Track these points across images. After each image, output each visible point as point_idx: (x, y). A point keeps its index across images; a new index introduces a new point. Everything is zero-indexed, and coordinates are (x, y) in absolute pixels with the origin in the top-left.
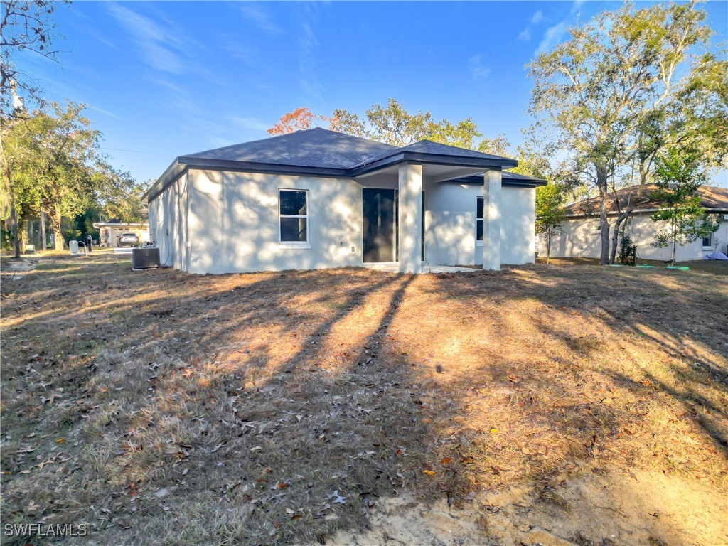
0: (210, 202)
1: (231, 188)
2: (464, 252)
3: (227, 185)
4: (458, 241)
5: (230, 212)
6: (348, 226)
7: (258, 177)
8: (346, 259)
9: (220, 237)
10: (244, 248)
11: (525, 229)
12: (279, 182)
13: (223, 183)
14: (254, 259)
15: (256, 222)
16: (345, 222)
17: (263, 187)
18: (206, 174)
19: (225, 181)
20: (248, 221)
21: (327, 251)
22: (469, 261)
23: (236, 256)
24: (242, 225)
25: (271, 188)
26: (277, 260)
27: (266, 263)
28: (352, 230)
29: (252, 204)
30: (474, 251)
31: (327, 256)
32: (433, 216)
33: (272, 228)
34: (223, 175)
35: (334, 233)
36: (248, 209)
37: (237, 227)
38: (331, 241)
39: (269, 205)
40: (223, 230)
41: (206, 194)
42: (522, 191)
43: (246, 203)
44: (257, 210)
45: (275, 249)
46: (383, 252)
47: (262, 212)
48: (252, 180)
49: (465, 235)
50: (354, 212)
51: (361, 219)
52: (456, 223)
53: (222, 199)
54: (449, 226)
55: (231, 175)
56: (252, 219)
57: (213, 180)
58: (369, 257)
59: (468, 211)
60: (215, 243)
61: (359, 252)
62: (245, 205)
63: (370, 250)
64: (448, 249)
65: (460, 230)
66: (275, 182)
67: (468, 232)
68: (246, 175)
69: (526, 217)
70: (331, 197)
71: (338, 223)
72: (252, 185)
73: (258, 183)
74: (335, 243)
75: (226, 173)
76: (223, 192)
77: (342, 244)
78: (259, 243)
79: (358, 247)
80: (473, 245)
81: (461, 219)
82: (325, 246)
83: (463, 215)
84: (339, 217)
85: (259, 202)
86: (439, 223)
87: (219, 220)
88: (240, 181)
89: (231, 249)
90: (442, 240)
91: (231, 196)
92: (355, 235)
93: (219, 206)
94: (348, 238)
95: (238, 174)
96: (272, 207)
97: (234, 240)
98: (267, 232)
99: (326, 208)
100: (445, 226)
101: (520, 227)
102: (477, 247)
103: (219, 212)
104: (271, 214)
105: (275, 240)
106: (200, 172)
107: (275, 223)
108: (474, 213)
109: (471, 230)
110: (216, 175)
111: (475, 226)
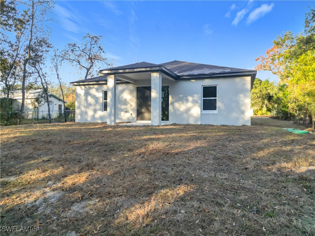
0: (81, 97)
1: (87, 91)
2: (193, 117)
4: (188, 110)
5: (86, 100)
6: (129, 104)
7: (96, 86)
8: (128, 118)
9: (83, 109)
10: (90, 113)
11: (241, 103)
12: (103, 87)
13: (85, 90)
14: (93, 117)
15: (95, 103)
16: (128, 102)
17: (97, 90)
18: (80, 87)
19: (86, 89)
20: (92, 103)
21: (120, 114)
22: (196, 121)
23: (88, 116)
24: (90, 105)
25: (100, 90)
26: (101, 118)
27: (97, 119)
28: (131, 105)
29: (94, 97)
30: (200, 116)
31: (120, 117)
32: (173, 98)
33: (100, 105)
34: (85, 87)
35: (123, 107)
36: (92, 99)
38: (122, 110)
39: (99, 97)
40: (84, 106)
41: (80, 94)
42: (238, 80)
43: (92, 96)
45: (100, 113)
46: (146, 115)
47: (96, 99)
48: (94, 88)
49: (193, 107)
50: (132, 98)
51: (135, 100)
52: (187, 101)
53: (84, 96)
54: (183, 102)
55: (87, 87)
56: (93, 102)
57: (82, 89)
58: (139, 118)
59: (195, 94)
60: (82, 111)
61: (134, 115)
62: (91, 97)
63: (140, 114)
64: (182, 113)
65: (190, 105)
66: (102, 88)
68: (92, 86)
69: (241, 95)
70: (122, 92)
71: (125, 102)
72: (94, 89)
73: (96, 89)
74: (124, 111)
75: (86, 86)
76: (85, 93)
77: (126, 112)
78: (95, 111)
79: (134, 113)
80: (199, 113)
81: (190, 99)
82: (119, 113)
83: (192, 96)
84: (125, 100)
85: (96, 96)
86: (176, 101)
87: (83, 103)
88: (90, 88)
89: (86, 113)
90: (178, 110)
91: (87, 94)
92: (132, 107)
93: (83, 97)
94: (129, 109)
95: (90, 86)
96: (100, 97)
97: (87, 110)
98: (98, 107)
99: (120, 97)
100: (180, 102)
101: (237, 102)
102: (201, 114)
103: (83, 100)
104: (100, 100)
105: (100, 110)
106: (78, 87)
107: (101, 103)
108: (200, 95)
109: (197, 104)
110: (83, 87)
111: (200, 102)
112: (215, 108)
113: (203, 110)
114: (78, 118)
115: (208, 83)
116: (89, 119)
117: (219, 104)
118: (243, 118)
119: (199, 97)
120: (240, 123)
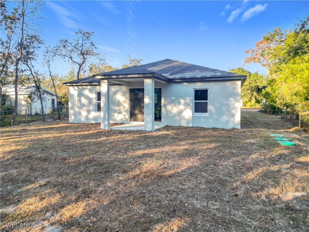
0: (74, 97)
1: (80, 92)
2: (184, 119)
3: (79, 91)
4: (180, 112)
5: (80, 100)
6: (123, 105)
7: (89, 87)
8: (122, 120)
9: (77, 109)
10: (84, 113)
11: (232, 107)
12: (96, 88)
13: (78, 90)
14: (87, 117)
15: (88, 104)
16: (121, 104)
17: (90, 91)
18: (73, 87)
19: (79, 90)
20: (85, 104)
21: (114, 116)
22: (188, 124)
23: (82, 117)
24: (83, 105)
25: (93, 91)
26: (95, 118)
27: (91, 119)
28: (124, 107)
29: (87, 97)
30: (191, 119)
31: (113, 118)
32: (165, 100)
33: (93, 106)
34: (78, 88)
35: (116, 108)
36: (85, 99)
37: (82, 106)
38: (115, 111)
39: (92, 98)
40: (78, 107)
41: (73, 95)
42: (228, 84)
43: (85, 97)
44: (88, 99)
45: (93, 114)
46: (139, 116)
47: (90, 100)
48: (87, 88)
49: (185, 109)
50: (125, 99)
51: (128, 102)
52: (179, 103)
53: (78, 96)
54: (175, 105)
55: (80, 87)
56: (87, 103)
57: (75, 90)
58: (132, 120)
59: (187, 97)
60: (75, 111)
61: (128, 117)
62: (85, 98)
63: (133, 116)
64: (174, 116)
65: (182, 107)
67: (187, 108)
68: (85, 87)
69: (232, 99)
70: (115, 93)
71: (119, 104)
72: (87, 90)
73: (89, 89)
74: (117, 112)
75: (79, 87)
76: (78, 94)
77: (119, 113)
78: (89, 112)
79: (127, 114)
80: (191, 115)
81: (182, 101)
82: (113, 114)
83: (184, 99)
84: (119, 101)
85: (89, 97)
86: (169, 104)
87: (77, 103)
88: (83, 89)
89: (80, 114)
90: (171, 112)
91: (80, 94)
92: (125, 109)
93: (76, 98)
94: (122, 110)
95: (83, 87)
96: (94, 98)
97: (81, 111)
98: (91, 108)
99: (114, 98)
100: (172, 105)
101: (228, 106)
102: (193, 117)
103: (77, 101)
104: (93, 101)
105: (94, 111)
106: (72, 87)
107: (95, 104)
108: (191, 98)
109: (189, 107)
110: (76, 88)
111: (192, 105)
112: (206, 111)
113: (195, 112)
114: (72, 118)
115: (200, 86)
116: (83, 120)
117: (210, 107)
118: (233, 121)
119: (190, 99)
120: (230, 127)
